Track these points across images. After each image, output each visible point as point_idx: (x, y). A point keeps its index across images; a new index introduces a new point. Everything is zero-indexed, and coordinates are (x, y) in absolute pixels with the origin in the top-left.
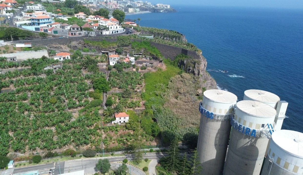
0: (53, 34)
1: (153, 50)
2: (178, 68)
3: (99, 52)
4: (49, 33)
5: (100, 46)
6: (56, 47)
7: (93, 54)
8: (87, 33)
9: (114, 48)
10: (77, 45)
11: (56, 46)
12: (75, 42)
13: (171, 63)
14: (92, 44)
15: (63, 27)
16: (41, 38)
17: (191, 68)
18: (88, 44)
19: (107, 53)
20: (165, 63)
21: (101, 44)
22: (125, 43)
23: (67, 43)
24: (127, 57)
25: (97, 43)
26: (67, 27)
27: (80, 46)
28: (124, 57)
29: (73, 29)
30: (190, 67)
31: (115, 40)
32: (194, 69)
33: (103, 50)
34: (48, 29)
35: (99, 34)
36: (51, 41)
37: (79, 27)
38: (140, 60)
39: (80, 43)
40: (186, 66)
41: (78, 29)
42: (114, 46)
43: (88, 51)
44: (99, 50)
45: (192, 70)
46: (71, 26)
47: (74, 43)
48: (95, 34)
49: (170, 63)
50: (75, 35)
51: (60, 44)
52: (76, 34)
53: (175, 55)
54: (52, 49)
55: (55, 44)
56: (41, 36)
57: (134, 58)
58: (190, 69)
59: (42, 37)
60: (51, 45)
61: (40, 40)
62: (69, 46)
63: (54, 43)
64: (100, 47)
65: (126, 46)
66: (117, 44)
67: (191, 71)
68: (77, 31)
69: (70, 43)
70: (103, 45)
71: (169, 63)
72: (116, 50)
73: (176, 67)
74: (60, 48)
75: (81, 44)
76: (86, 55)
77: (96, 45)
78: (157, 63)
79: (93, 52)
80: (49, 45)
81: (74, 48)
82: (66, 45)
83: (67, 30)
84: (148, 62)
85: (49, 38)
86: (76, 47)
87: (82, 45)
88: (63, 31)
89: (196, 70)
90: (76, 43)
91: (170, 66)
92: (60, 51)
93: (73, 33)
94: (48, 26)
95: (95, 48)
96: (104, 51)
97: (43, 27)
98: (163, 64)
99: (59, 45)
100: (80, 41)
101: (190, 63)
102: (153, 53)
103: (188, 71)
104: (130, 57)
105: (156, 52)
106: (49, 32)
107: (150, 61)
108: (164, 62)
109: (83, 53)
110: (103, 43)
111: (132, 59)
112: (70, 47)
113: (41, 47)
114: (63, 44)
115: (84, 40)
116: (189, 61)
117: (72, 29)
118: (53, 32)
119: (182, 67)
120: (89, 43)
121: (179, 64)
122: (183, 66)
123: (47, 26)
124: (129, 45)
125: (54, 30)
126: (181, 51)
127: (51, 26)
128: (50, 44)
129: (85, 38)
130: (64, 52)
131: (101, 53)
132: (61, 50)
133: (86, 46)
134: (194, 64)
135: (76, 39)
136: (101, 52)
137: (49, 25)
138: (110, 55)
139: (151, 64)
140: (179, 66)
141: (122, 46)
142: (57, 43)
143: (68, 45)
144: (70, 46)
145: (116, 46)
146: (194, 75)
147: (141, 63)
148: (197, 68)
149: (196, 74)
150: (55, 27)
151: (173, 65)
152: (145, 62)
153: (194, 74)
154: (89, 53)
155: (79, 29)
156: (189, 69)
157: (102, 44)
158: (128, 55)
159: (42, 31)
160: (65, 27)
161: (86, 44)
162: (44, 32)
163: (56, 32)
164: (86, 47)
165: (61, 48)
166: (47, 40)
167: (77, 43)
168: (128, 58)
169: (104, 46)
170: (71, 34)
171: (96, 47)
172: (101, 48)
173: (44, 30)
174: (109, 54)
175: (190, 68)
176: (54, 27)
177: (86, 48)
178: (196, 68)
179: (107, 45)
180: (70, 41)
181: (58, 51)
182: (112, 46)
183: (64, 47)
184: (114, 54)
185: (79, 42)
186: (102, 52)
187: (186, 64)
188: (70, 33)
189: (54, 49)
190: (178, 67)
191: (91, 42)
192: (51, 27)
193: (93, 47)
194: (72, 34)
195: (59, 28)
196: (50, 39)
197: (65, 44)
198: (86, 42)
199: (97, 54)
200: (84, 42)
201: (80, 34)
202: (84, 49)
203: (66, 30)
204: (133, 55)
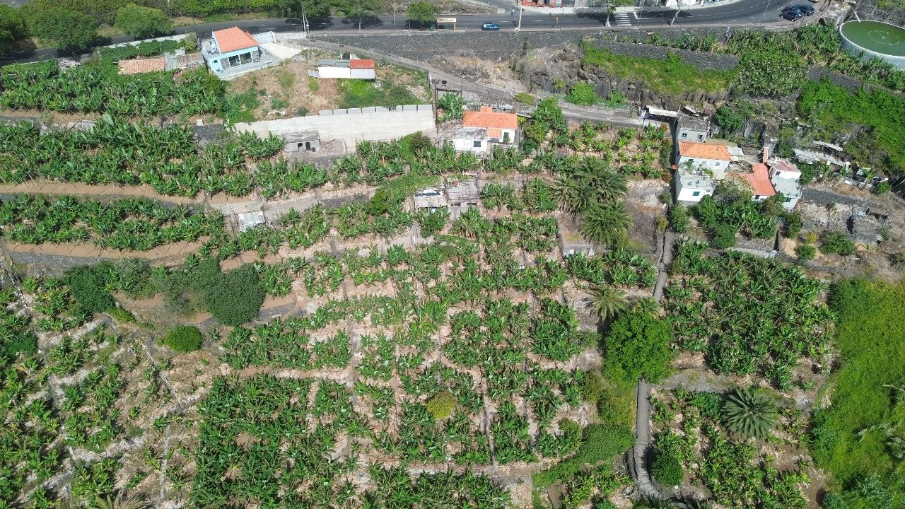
3: (637, 108)
5: (646, 82)
6: (464, 72)
7: (610, 113)
9: (709, 100)
10: (548, 67)
11: (463, 67)
12: (544, 49)
14: (616, 67)
18: (597, 66)
19: (674, 124)
21: (655, 72)
23: (510, 53)
24: (761, 162)
25: (637, 66)
27: (558, 72)
28: (751, 158)
31: (726, 62)
33: (659, 103)
35: (651, 2)
36: (450, 43)
38: (825, 187)
39: (564, 59)
42: (713, 94)
43: (591, 101)
44: (640, 98)
47: (538, 58)
50: (546, 3)
51: (484, 56)
52: (552, 1)
55: (463, 56)
57: (796, 175)
60: (449, 59)
62: (518, 68)
63: (461, 51)
64: (646, 87)
65: (772, 95)
66: (731, 85)
69: (524, 54)
70: (661, 79)
72: (719, 109)
74: (478, 74)
75: (565, 63)
76: (578, 120)
77: (631, 75)
79: (612, 105)
82: (503, 60)
84: (860, 203)
85: (443, 26)
86: (545, 74)
87: (572, 66)
90: (547, 54)
95: (623, 88)
96: (658, 106)
99: (480, 63)
100: (568, 47)
104: (775, 162)
109: (567, 109)
110: (667, 70)
111: (789, 177)
112: (519, 72)
114: (494, 57)
115: (580, 43)
120: (602, 65)
124: (784, 95)
131: (643, 113)
132: (484, 85)
133: (587, 73)
135: (552, 37)
136: (646, 109)
138: (685, 135)
139: (876, 216)
141: (751, 95)
142: (472, 51)
143: (516, 61)
144: (523, 66)
145: (723, 92)
147: (828, 201)
152: (849, 202)
154: (591, 112)
157: (660, 76)
158: (767, 149)
161: (590, 66)
164: (584, 78)
165: (486, 76)
167: (551, 56)
168: (769, 167)
169: (666, 83)
170: (530, 1)
171: (630, 84)
172: (648, 91)
174: (681, 131)
177: (582, 84)
179: (679, 82)
180: (525, 48)
182: (701, 92)
183: (494, 72)
184: (704, 134)
185: (562, 52)
186: (653, 110)
191: (609, 61)
193: (614, 83)
196: (447, 34)
197: (500, 59)
198: (589, 59)
199: (624, 115)
200: (582, 55)
202: (577, 87)
204: (798, 152)
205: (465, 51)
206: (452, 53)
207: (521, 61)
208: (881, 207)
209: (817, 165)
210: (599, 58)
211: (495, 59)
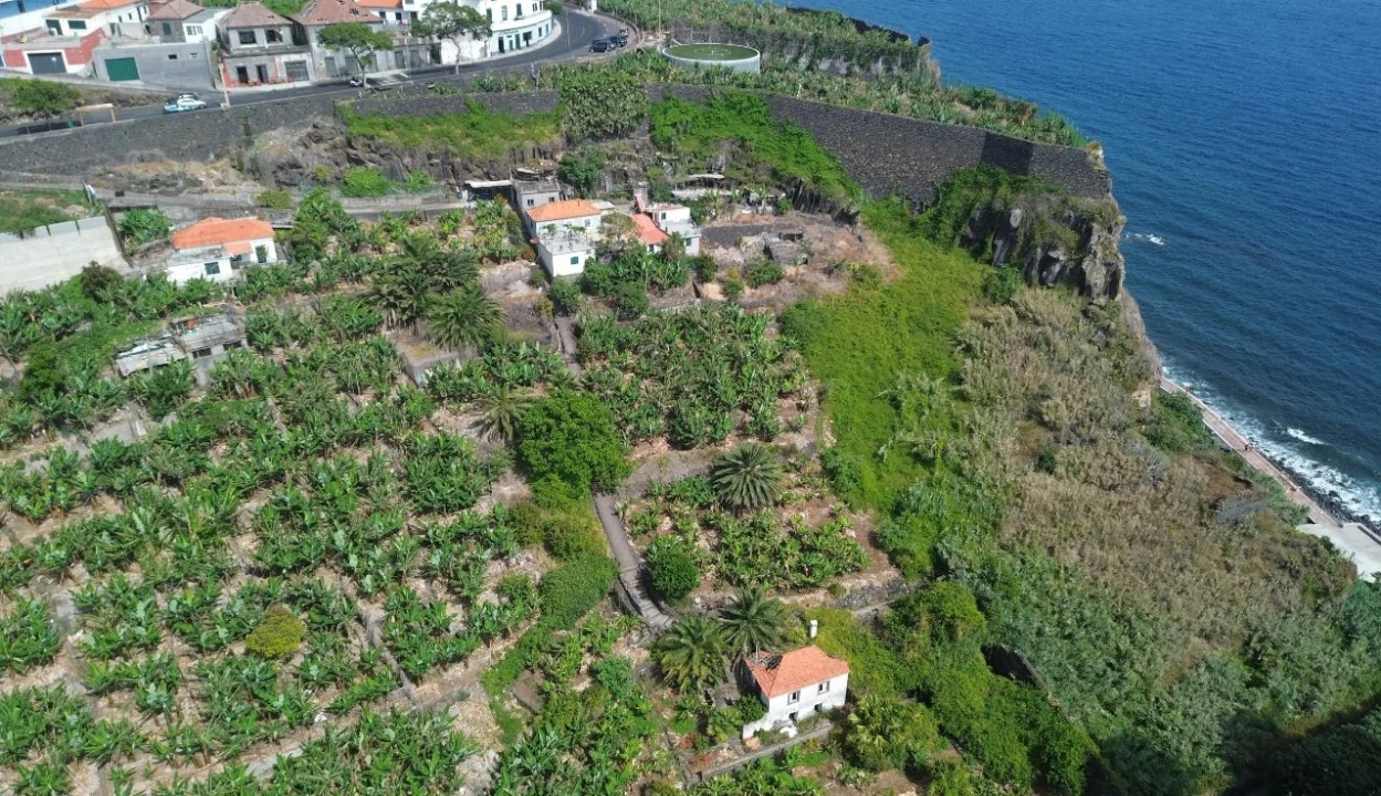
0: (104, 80)
1: (791, 148)
2: (963, 251)
3: (453, 190)
4: (75, 76)
5: (451, 148)
6: (154, 184)
7: (415, 203)
8: (340, 61)
9: (543, 154)
10: (298, 153)
11: (150, 175)
12: (281, 129)
13: (913, 224)
14: (401, 135)
15: (167, 30)
16: (26, 121)
17: (1060, 254)
18: (372, 138)
19: (509, 194)
20: (875, 224)
21: (458, 132)
22: (616, 117)
23: (226, 144)
24: (638, 212)
25: (430, 129)
26: (201, 31)
27: (316, 159)
28: (624, 210)
29: (248, 37)
30: (1054, 248)
31: (545, 99)
32: (1080, 261)
33: (478, 172)
34: (67, 50)
35: (421, 61)
36: (112, 142)
37: (279, 20)
38: (722, 221)
39: (319, 140)
40: (1021, 240)
41: (272, 36)
42: (545, 142)
43: (382, 190)
44: (452, 171)
45: (1063, 268)
46: (221, 14)
47: (276, 143)
48: (393, 63)
49: (906, 226)
50: (262, 77)
51: (182, 157)
52: (270, 73)
53: (937, 174)
54: (131, 198)
55: (142, 160)
56: (20, 111)
57: (684, 213)
58: (1056, 260)
59: (30, 115)
60: (118, 169)
61: (26, 143)
62: (247, 165)
63: (137, 153)
64: (454, 155)
65: (617, 133)
66: (564, 127)
67: (1057, 268)
68: (271, 53)
69: (249, 143)
70: (470, 140)
71: (897, 224)
72: (564, 163)
73: (948, 247)
74: (181, 183)
75: (323, 146)
76: (373, 216)
77: (426, 145)
78: (826, 228)
79: (415, 191)
80: (99, 169)
81: (281, 176)
82: (218, 157)
83: (203, 45)
84: (769, 229)
85: (90, 118)
86: (295, 165)
87: (335, 147)
88: (173, 57)
89: (1097, 261)
90: (288, 137)
91: (908, 245)
92: (194, 208)
93: (251, 66)
94: (53, 24)
95: (424, 165)
96: (480, 178)
97: (22, 35)
98: (867, 235)
99: (177, 167)
100: (318, 120)
101: (1054, 226)
102: (793, 170)
103: (1034, 273)
104: (655, 208)
105: (815, 163)
106: (71, 69)
107: (782, 220)
108: (867, 219)
109: (351, 206)
110: (473, 125)
111: (677, 218)
112: (254, 171)
113: (44, 193)
114: (201, 154)
115: (336, 113)
116: (1041, 208)
117: (234, 37)
118: (103, 71)
119: (994, 247)
120: (379, 136)
121: (966, 230)
122: (1000, 243)
123: (43, 24)
124: (632, 129)
125: (104, 50)
126: (977, 152)
127: (81, 25)
128: (102, 162)
129: (347, 103)
130: (224, 210)
131: (465, 194)
132: (196, 196)
133: (361, 153)
134: (1075, 228)
135: (284, 109)
136: (468, 187)
137: (65, 16)
138: (530, 202)
139: (791, 237)
140: (965, 242)
141: (594, 137)
142: (157, 151)
143: (240, 156)
144: (253, 160)
145: (558, 140)
146: (1081, 294)
147: (732, 238)
148: (1099, 255)
149: (1096, 291)
150: (108, 32)
151: (932, 237)
152: (755, 231)
153: (1084, 288)
154: (388, 204)
155: (285, 33)
156: (1048, 262)
157: (468, 136)
158: (640, 195)
159: (24, 65)
160: (185, 25)
161: (362, 140)
162: (36, 71)
163: (123, 67)
164: (359, 162)
165: (194, 183)
166: (76, 135)
167: (296, 139)
168: (650, 215)
169: (479, 142)
170: (234, 76)
171: (430, 157)
172: (458, 160)
173: (30, 55)
174: (524, 199)
175: (1053, 254)
176: (100, 31)
177: (360, 169)
178: (1095, 254)
179: (496, 138)
180: (248, 133)
181: (177, 213)
182: (529, 145)
183: (209, 176)
184: (556, 195)
185: (310, 129)
186: (476, 184)
187: (1022, 231)
188: (231, 67)
189: (146, 199)
190: (961, 245)
191: (388, 128)
192: (81, 33)
193: (407, 160)
194: (242, 72)
195: (139, 33)
196: (101, 130)
197: (212, 156)
198: (356, 129)
199: (437, 200)
200: (344, 129)
201: (296, 70)
202: (355, 174)
203: (194, 46)
204: (677, 192)
205: (146, 152)
206: (121, 159)
207: (249, 154)
208: (791, 226)
209: (705, 200)
210: (372, 125)
211: (203, 158)
